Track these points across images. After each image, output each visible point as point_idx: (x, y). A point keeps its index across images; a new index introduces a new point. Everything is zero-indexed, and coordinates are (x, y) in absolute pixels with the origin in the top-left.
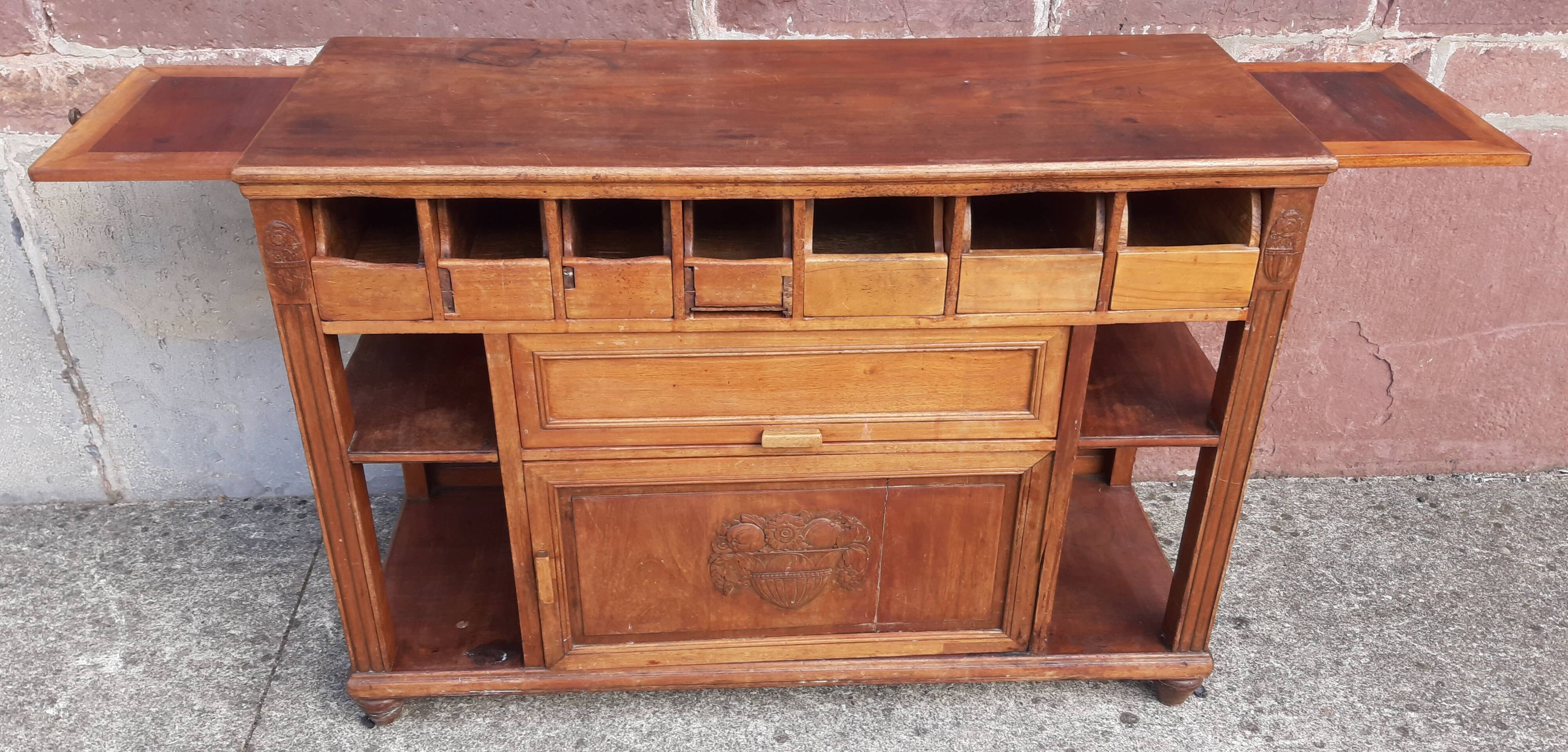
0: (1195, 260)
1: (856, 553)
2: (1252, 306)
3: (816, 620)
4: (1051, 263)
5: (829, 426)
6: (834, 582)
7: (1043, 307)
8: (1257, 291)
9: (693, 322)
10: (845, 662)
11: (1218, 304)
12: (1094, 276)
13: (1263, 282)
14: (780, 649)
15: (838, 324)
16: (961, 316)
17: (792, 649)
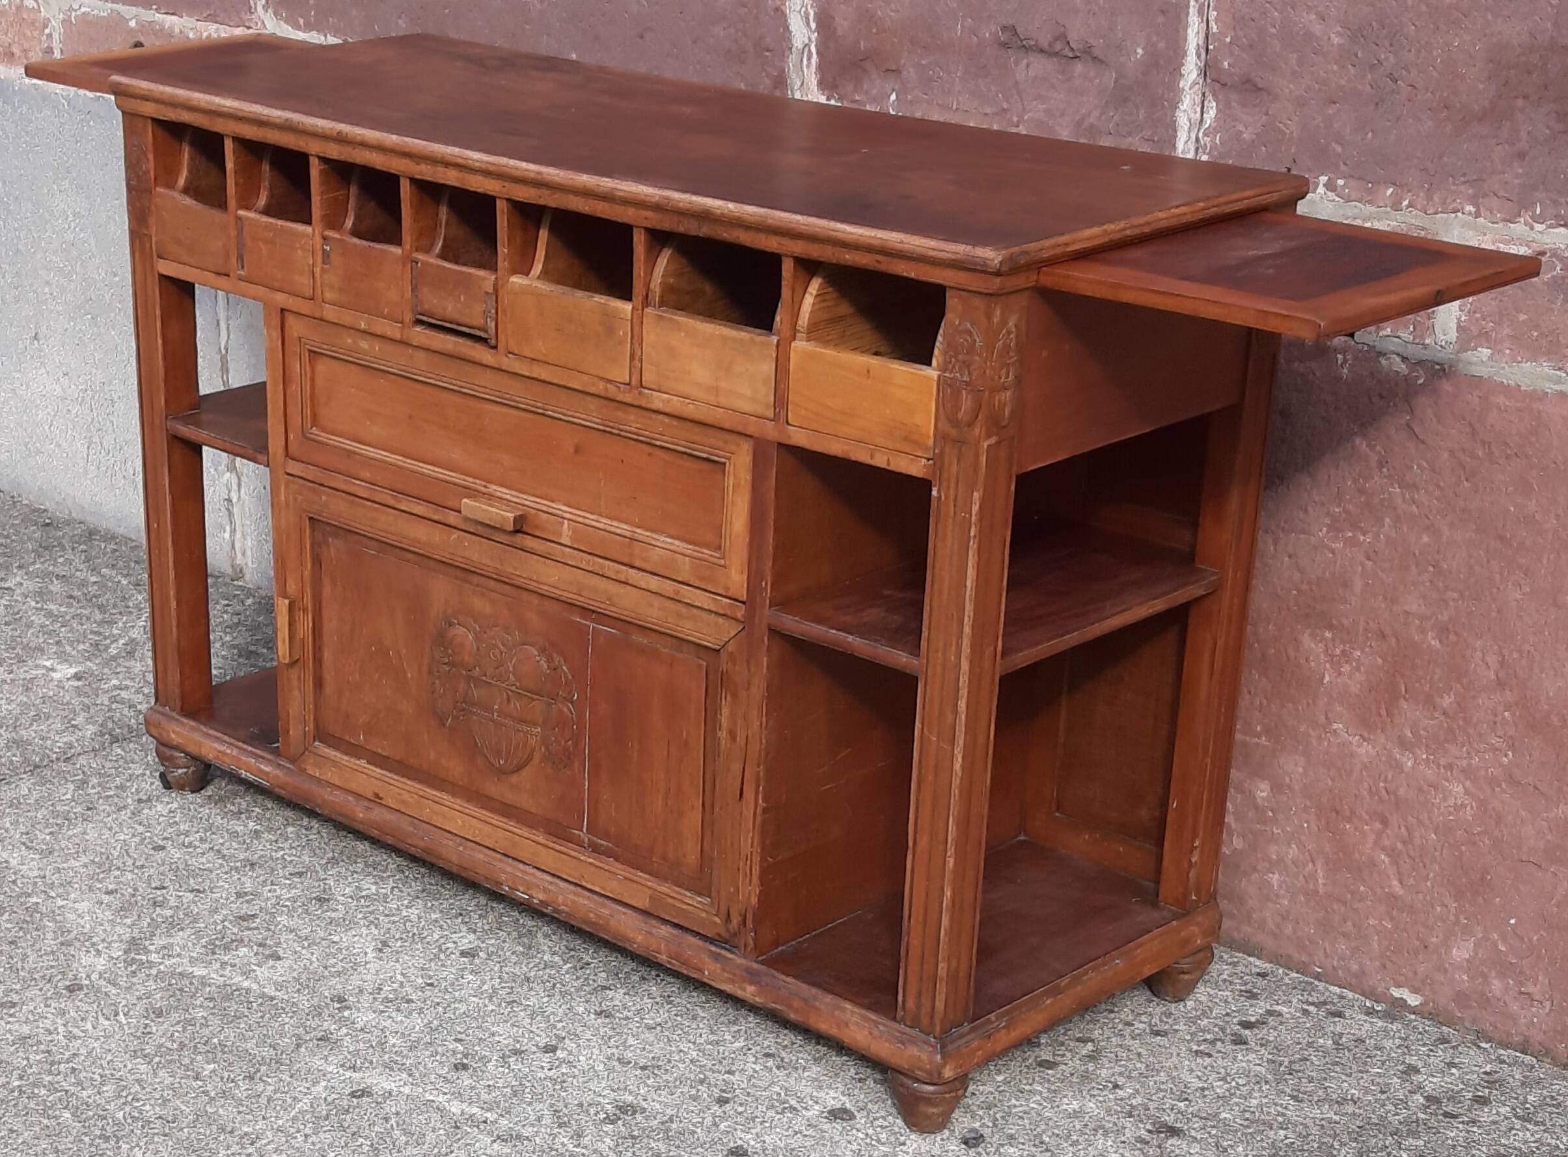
0: (868, 372)
1: (560, 710)
2: (937, 461)
3: (525, 801)
4: (725, 339)
5: (535, 511)
6: (543, 749)
7: (723, 401)
8: (941, 437)
9: (420, 335)
10: (549, 878)
11: (898, 446)
12: (768, 368)
13: (945, 426)
14: (487, 828)
15: (539, 372)
16: (646, 391)
17: (501, 833)
